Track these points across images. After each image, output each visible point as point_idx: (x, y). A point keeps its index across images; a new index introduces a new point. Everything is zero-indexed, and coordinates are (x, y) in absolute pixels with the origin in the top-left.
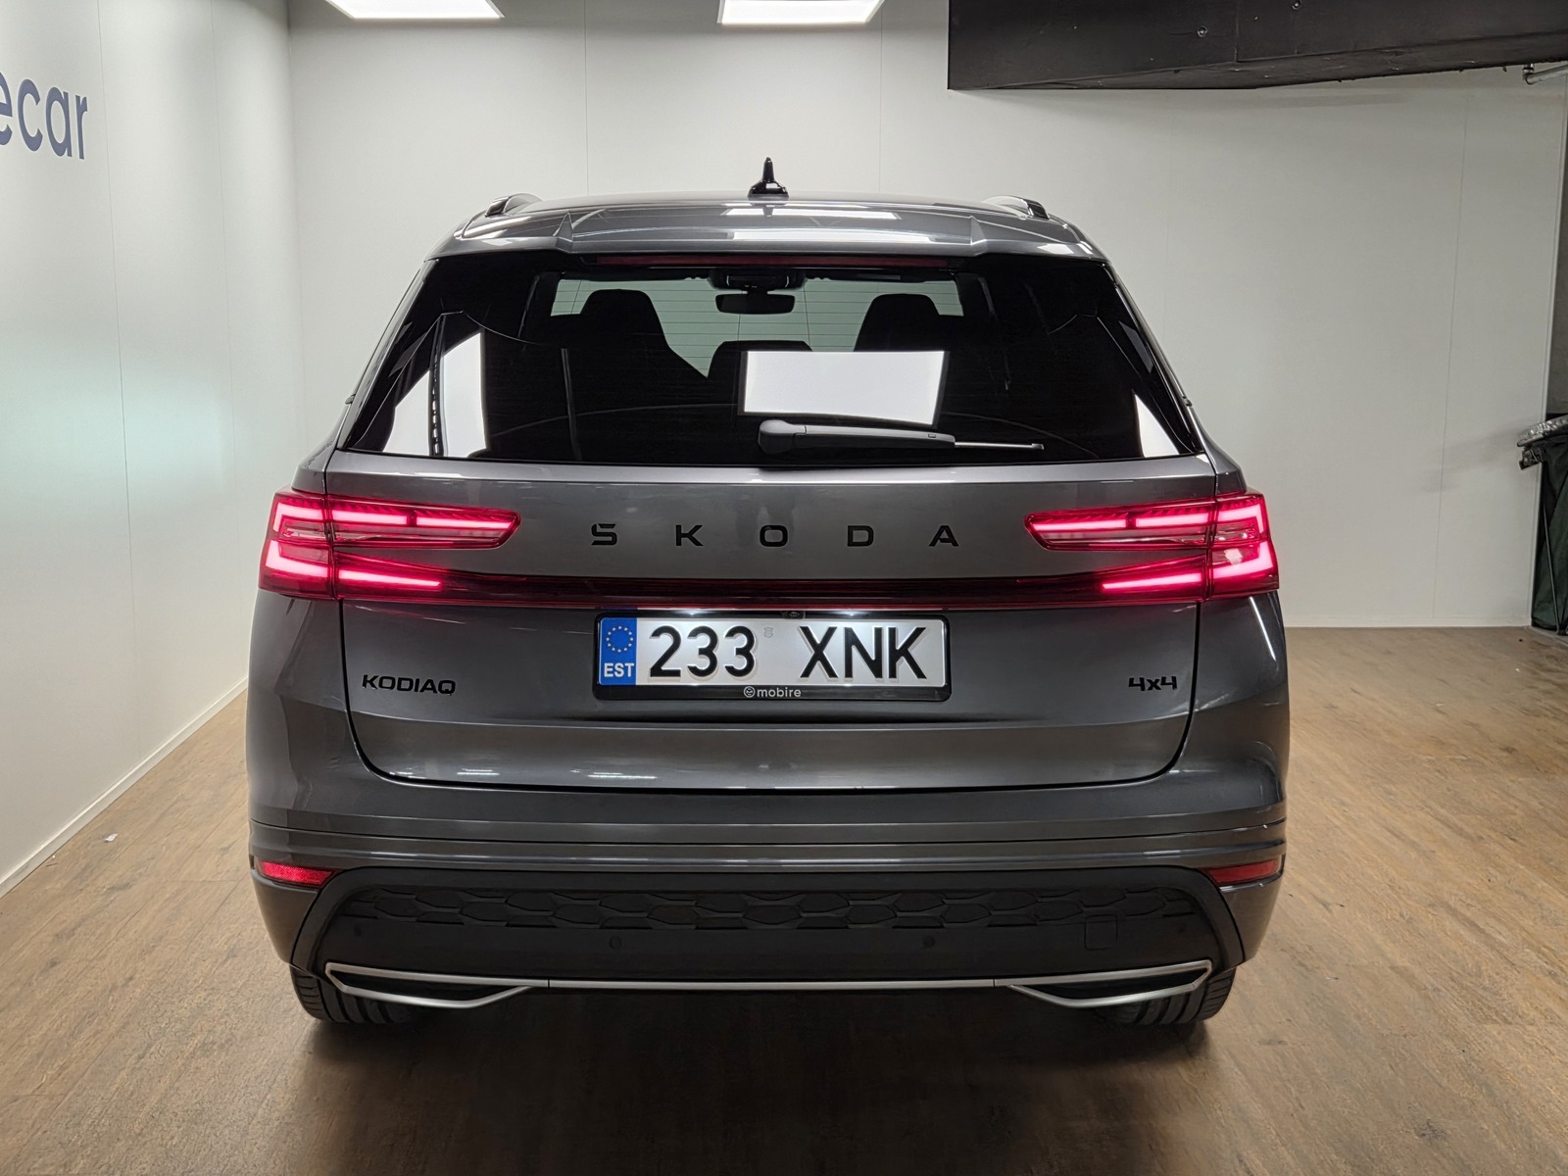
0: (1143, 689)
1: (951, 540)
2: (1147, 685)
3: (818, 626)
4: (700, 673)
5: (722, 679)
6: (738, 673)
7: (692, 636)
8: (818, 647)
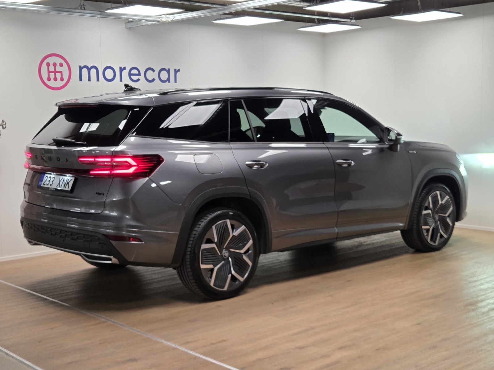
0: (98, 195)
1: (68, 161)
3: (61, 177)
4: (47, 185)
5: (49, 186)
6: (51, 185)
7: (49, 178)
8: (60, 181)
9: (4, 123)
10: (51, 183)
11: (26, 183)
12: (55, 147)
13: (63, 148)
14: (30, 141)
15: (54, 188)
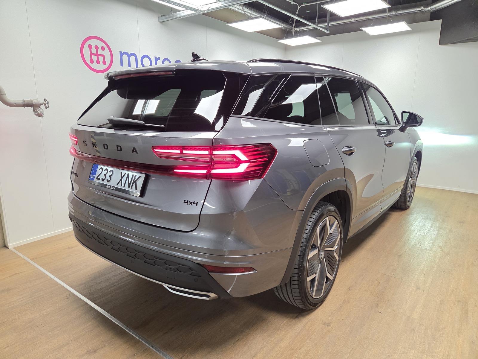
0: (187, 204)
1: (136, 152)
2: (189, 203)
3: (124, 172)
4: (103, 180)
5: (105, 182)
6: (108, 181)
7: (105, 170)
8: (122, 177)
9: (47, 102)
10: (109, 179)
11: (72, 172)
12: (112, 131)
13: (124, 133)
14: (76, 122)
15: (114, 187)
